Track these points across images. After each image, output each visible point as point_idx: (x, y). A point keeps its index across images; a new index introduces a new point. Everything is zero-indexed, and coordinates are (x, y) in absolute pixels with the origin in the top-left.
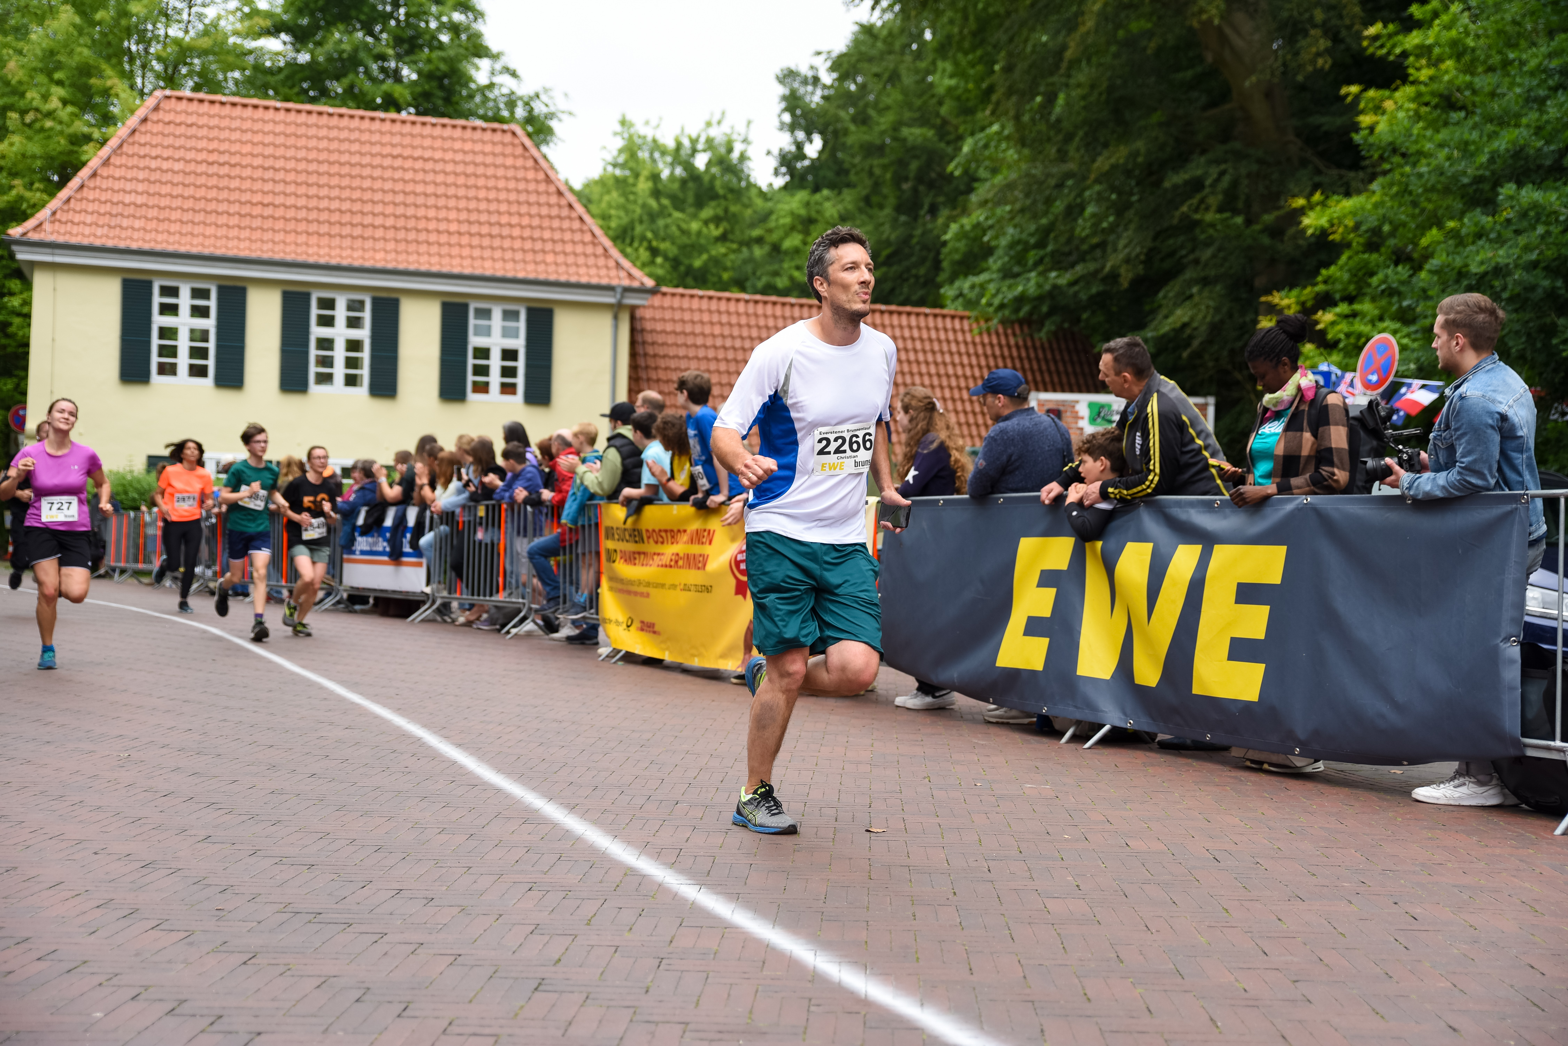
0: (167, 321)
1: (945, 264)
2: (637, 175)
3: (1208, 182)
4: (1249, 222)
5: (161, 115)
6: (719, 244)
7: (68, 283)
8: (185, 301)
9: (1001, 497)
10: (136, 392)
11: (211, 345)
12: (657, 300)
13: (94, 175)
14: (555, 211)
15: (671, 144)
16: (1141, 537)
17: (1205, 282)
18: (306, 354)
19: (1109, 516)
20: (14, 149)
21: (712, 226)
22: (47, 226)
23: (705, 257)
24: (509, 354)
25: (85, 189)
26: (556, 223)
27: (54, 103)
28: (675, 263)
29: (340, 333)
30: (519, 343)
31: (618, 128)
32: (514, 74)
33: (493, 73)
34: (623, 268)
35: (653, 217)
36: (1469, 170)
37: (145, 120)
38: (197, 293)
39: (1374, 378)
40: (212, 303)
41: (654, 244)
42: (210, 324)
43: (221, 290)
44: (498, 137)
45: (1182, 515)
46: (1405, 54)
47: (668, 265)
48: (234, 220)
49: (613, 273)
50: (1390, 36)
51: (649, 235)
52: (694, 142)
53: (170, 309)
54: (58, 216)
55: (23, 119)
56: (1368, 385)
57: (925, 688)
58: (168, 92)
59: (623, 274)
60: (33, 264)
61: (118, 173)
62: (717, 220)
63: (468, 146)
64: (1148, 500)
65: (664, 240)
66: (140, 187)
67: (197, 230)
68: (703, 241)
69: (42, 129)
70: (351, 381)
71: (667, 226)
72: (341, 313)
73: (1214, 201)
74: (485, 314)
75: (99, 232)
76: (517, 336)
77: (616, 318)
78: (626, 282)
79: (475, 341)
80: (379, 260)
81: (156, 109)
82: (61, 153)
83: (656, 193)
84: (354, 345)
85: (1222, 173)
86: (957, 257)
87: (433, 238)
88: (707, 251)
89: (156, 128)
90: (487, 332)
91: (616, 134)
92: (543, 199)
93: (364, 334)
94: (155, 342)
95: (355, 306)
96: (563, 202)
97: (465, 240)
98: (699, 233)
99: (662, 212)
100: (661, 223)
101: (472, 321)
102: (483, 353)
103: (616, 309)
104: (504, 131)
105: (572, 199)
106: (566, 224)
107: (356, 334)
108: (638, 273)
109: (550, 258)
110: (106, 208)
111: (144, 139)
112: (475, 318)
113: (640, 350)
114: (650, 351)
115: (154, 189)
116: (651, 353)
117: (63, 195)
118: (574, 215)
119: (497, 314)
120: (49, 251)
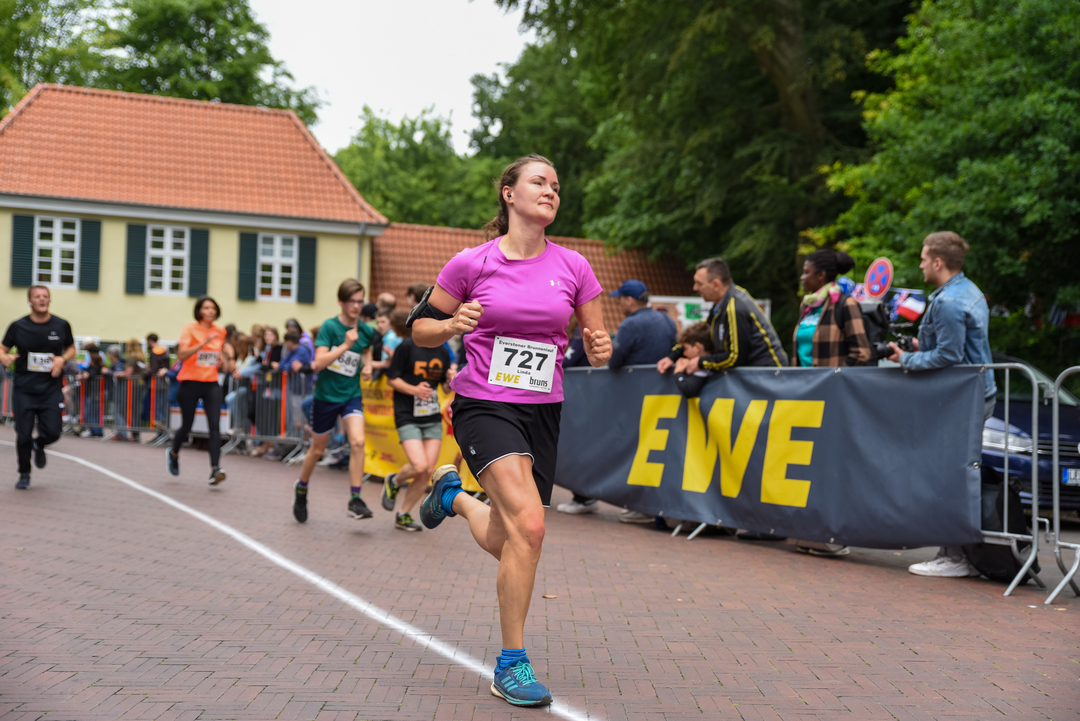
0: (45, 244)
1: (586, 209)
2: (373, 146)
3: (764, 154)
4: (791, 182)
5: (40, 101)
6: (431, 194)
8: (58, 230)
9: (631, 368)
11: (76, 261)
12: (388, 232)
14: (318, 170)
15: (397, 124)
16: (726, 395)
17: (762, 222)
18: (144, 268)
19: (704, 381)
21: (426, 182)
23: (421, 202)
24: (286, 269)
26: (319, 179)
28: (400, 206)
29: (168, 253)
30: (293, 261)
31: (361, 113)
32: (289, 76)
33: (276, 75)
34: (365, 210)
36: (939, 149)
37: (29, 105)
38: (67, 225)
39: (876, 288)
40: (77, 232)
41: (386, 193)
42: (75, 246)
43: (83, 223)
44: (279, 119)
45: (754, 380)
46: (894, 72)
47: (395, 208)
48: (93, 175)
49: (359, 213)
50: (885, 59)
51: (383, 187)
52: (413, 124)
53: (47, 236)
56: (873, 293)
57: (579, 498)
58: (46, 85)
59: (365, 214)
61: (10, 142)
62: (429, 177)
63: (258, 125)
64: (731, 370)
65: (392, 190)
66: (26, 151)
67: (67, 181)
68: (419, 192)
70: (176, 286)
71: (395, 182)
72: (168, 239)
73: (768, 167)
74: (269, 241)
76: (292, 256)
77: (361, 245)
78: (367, 220)
79: (262, 259)
80: (195, 203)
81: (38, 96)
83: (388, 158)
84: (177, 262)
85: (773, 150)
86: (594, 204)
87: (233, 188)
88: (423, 199)
89: (38, 110)
90: (270, 253)
91: (360, 117)
92: (310, 162)
93: (184, 254)
94: (36, 259)
95: (178, 234)
96: (324, 165)
97: (256, 190)
98: (417, 187)
99: (392, 172)
101: (261, 246)
102: (268, 268)
103: (361, 238)
104: (282, 115)
105: (330, 162)
106: (326, 179)
107: (179, 254)
108: (375, 213)
109: (314, 203)
110: (0, 166)
111: (28, 118)
112: (262, 244)
113: (376, 267)
114: (383, 267)
115: (35, 153)
116: (384, 269)
118: (331, 174)
119: (278, 241)
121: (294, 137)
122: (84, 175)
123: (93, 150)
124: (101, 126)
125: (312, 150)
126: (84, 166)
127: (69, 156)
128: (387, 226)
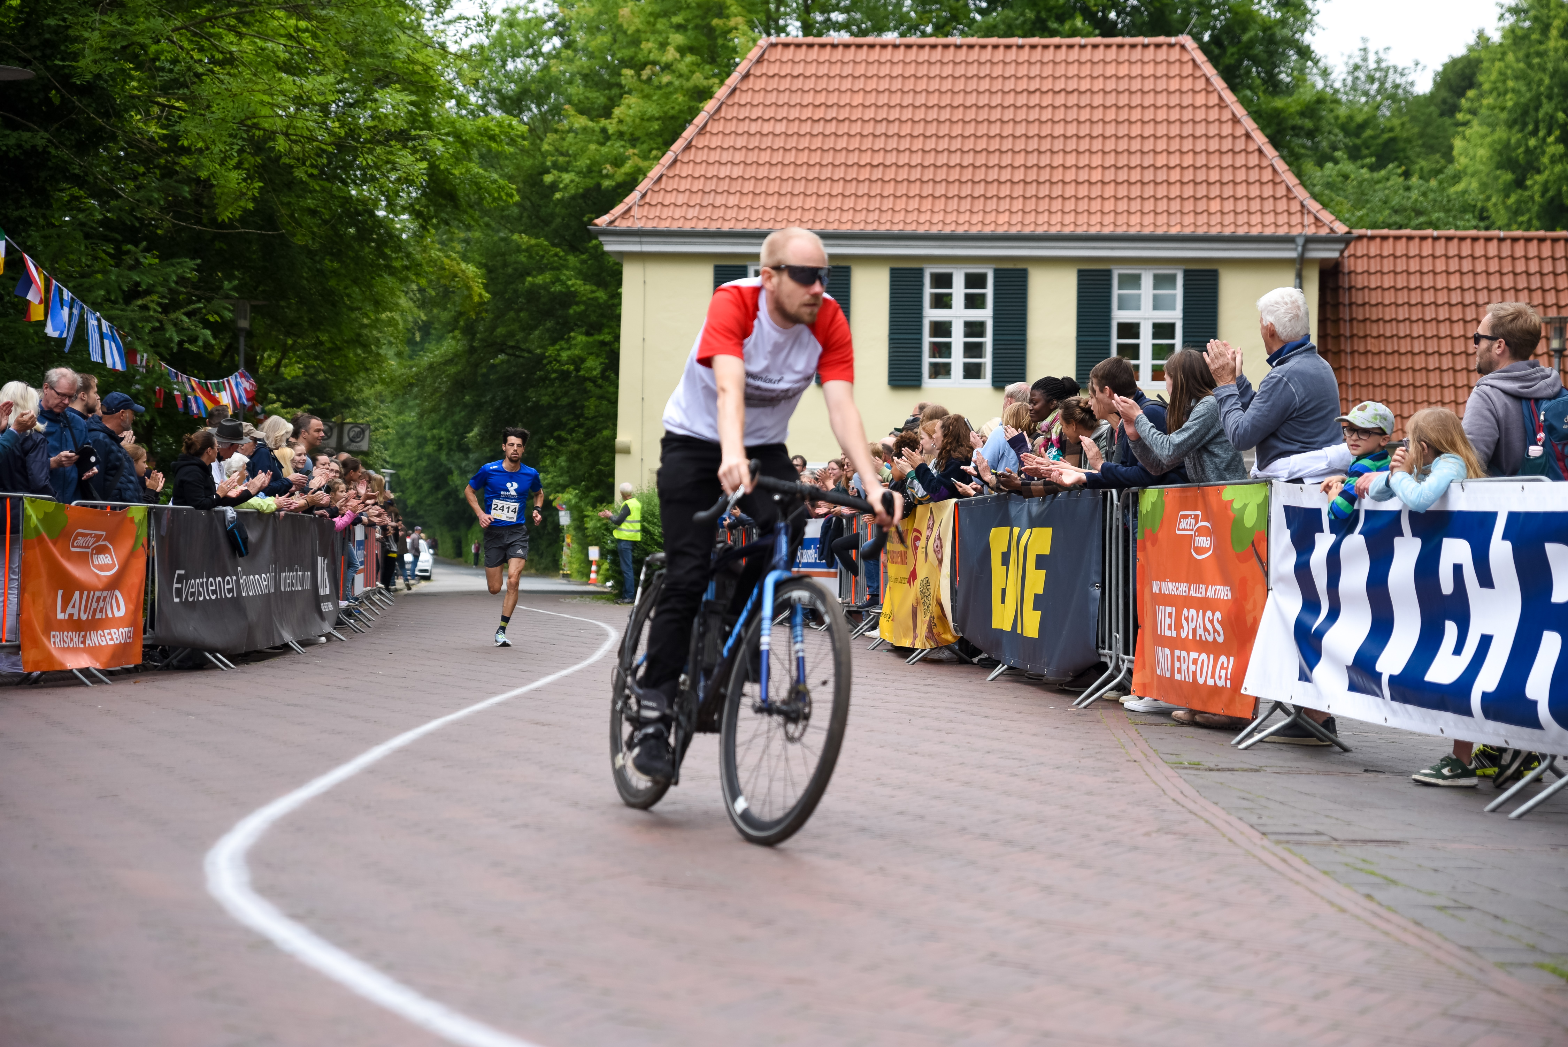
5: (763, 68)
7: (659, 275)
13: (688, 147)
14: (1227, 145)
18: (919, 341)
20: (631, 112)
22: (635, 212)
24: (1163, 330)
25: (679, 164)
26: (1227, 160)
27: (671, 54)
29: (958, 314)
30: (1175, 315)
34: (1309, 212)
37: (747, 76)
44: (1162, 54)
49: (1296, 219)
54: (647, 200)
55: (639, 76)
58: (773, 39)
59: (1308, 220)
60: (622, 254)
61: (715, 142)
63: (1123, 70)
66: (738, 157)
69: (659, 87)
70: (972, 372)
72: (958, 290)
74: (1134, 281)
75: (691, 213)
76: (1173, 308)
77: (1300, 277)
78: (1311, 231)
79: (1120, 316)
80: (1002, 224)
81: (760, 61)
82: (681, 111)
84: (974, 328)
87: (1070, 190)
89: (760, 84)
90: (1134, 303)
92: (1216, 129)
93: (985, 315)
95: (975, 281)
96: (1239, 132)
97: (1109, 191)
101: (1116, 292)
102: (1130, 330)
103: (1300, 266)
104: (1171, 46)
105: (1250, 126)
106: (1240, 160)
107: (975, 315)
108: (1326, 216)
109: (1215, 206)
110: (698, 185)
111: (745, 98)
112: (1120, 287)
113: (1345, 314)
114: (1359, 314)
115: (752, 157)
116: (1360, 318)
117: (654, 173)
118: (1252, 147)
119: (1147, 280)
120: (637, 239)
121: (1187, 84)
122: (825, 188)
123: (842, 143)
124: (858, 99)
125: (1222, 104)
126: (826, 173)
127: (803, 158)
128: (1346, 240)
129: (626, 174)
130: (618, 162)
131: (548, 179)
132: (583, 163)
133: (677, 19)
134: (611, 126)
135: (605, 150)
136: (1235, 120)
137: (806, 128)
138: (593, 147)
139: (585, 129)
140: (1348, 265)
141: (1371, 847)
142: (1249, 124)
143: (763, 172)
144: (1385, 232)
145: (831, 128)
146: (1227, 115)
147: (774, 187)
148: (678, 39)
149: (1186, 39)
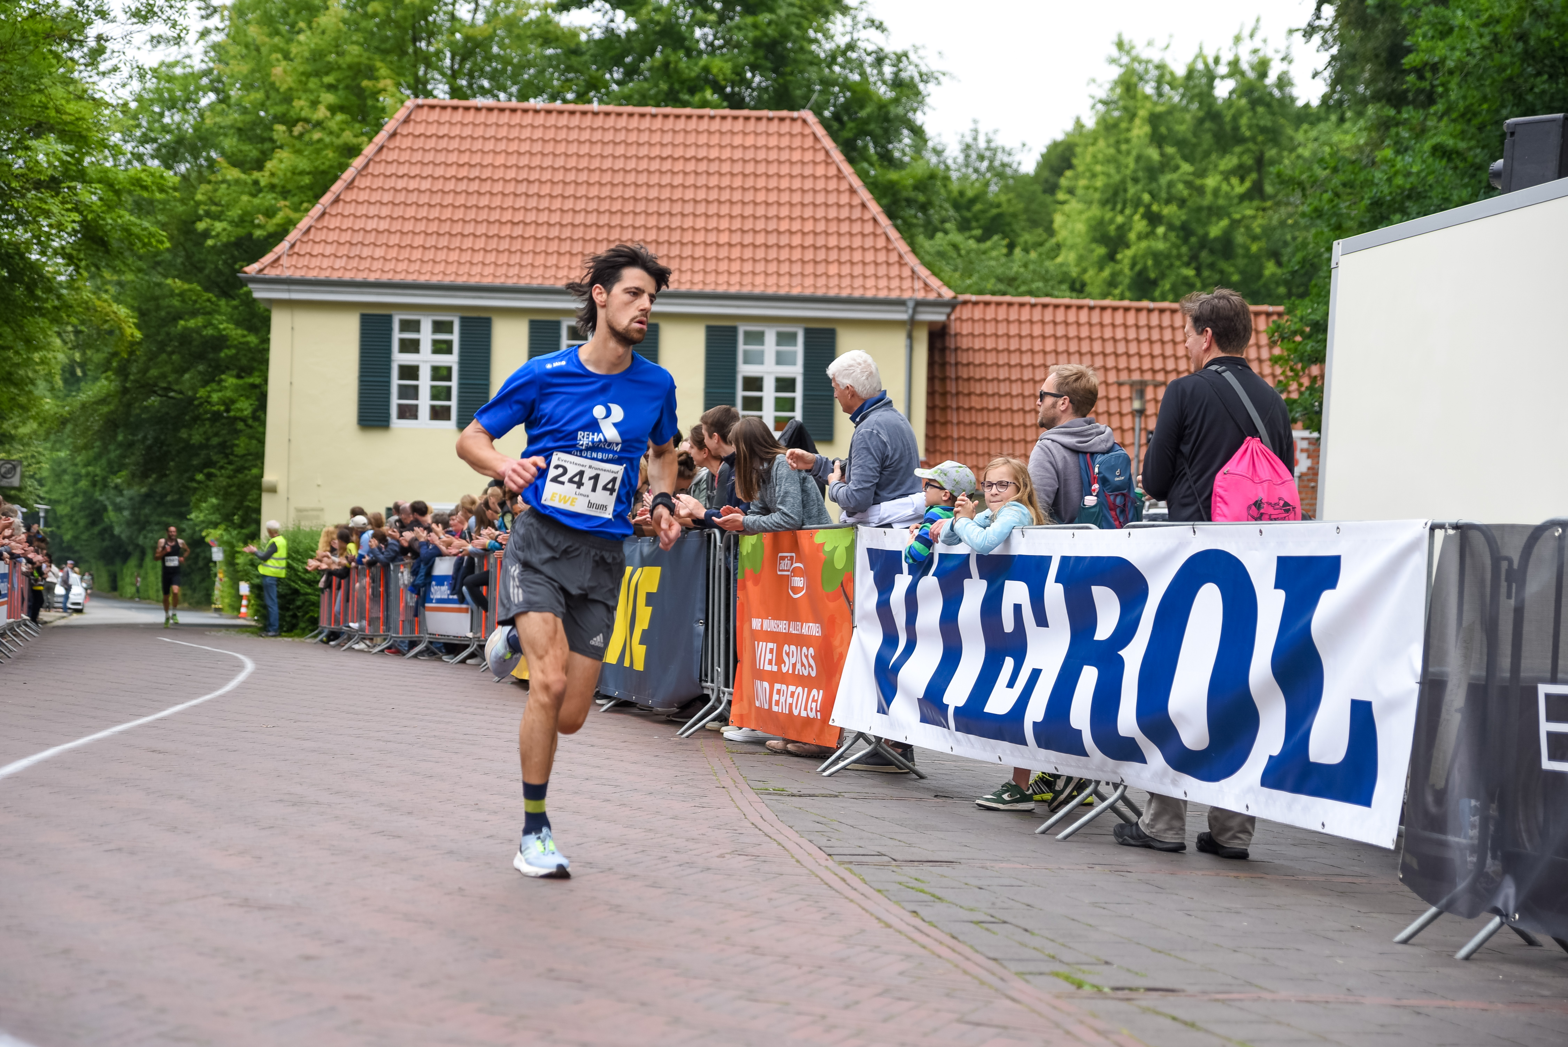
0: (408, 359)
5: (410, 128)
6: (1246, 203)
7: (307, 322)
8: (426, 336)
10: (376, 439)
11: (454, 384)
13: (337, 200)
14: (846, 212)
15: (1180, 71)
20: (283, 166)
21: (1235, 181)
22: (284, 261)
23: (1224, 223)
24: (785, 384)
25: (327, 216)
26: (845, 227)
27: (322, 113)
28: (1185, 231)
30: (796, 371)
31: (1114, 52)
32: (880, 27)
34: (919, 278)
35: (1153, 172)
37: (394, 135)
38: (439, 327)
40: (455, 337)
41: (1155, 208)
42: (451, 360)
43: (464, 321)
44: (785, 127)
47: (1172, 235)
48: (481, 243)
49: (907, 284)
51: (1146, 197)
53: (411, 346)
54: (296, 250)
55: (291, 131)
58: (420, 101)
59: (918, 285)
60: (271, 301)
61: (363, 196)
62: (1241, 172)
63: (750, 141)
65: (1168, 202)
66: (385, 212)
67: (440, 256)
68: (1221, 202)
69: (311, 143)
71: (1171, 185)
74: (757, 338)
75: (339, 263)
76: (794, 363)
77: (910, 337)
78: (920, 295)
79: (745, 370)
81: (407, 121)
82: (331, 167)
83: (1158, 139)
87: (701, 251)
88: (1229, 215)
89: (407, 143)
90: (758, 359)
91: (1113, 61)
92: (834, 198)
94: (396, 382)
98: (1216, 192)
99: (1166, 165)
100: (1165, 179)
101: (741, 347)
102: (754, 383)
103: (909, 327)
104: (793, 120)
106: (857, 228)
108: (934, 282)
109: (833, 269)
110: (346, 237)
111: (392, 156)
112: (745, 343)
113: (951, 372)
114: (964, 373)
115: (398, 212)
116: (965, 376)
117: (303, 224)
118: (867, 216)
119: (770, 337)
120: (285, 287)
121: (808, 156)
122: (468, 243)
123: (484, 201)
124: (500, 160)
125: (840, 176)
126: (469, 229)
127: (447, 214)
128: (953, 305)
129: (278, 225)
130: (270, 213)
131: (201, 226)
132: (235, 213)
133: (329, 79)
134: (263, 178)
135: (256, 201)
136: (852, 191)
137: (450, 185)
138: (245, 198)
139: (237, 182)
140: (954, 327)
141: (926, 867)
142: (865, 195)
143: (408, 226)
144: (988, 298)
145: (474, 186)
146: (844, 186)
147: (419, 241)
148: (329, 98)
149: (807, 114)
